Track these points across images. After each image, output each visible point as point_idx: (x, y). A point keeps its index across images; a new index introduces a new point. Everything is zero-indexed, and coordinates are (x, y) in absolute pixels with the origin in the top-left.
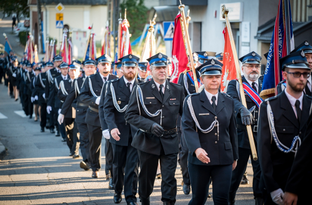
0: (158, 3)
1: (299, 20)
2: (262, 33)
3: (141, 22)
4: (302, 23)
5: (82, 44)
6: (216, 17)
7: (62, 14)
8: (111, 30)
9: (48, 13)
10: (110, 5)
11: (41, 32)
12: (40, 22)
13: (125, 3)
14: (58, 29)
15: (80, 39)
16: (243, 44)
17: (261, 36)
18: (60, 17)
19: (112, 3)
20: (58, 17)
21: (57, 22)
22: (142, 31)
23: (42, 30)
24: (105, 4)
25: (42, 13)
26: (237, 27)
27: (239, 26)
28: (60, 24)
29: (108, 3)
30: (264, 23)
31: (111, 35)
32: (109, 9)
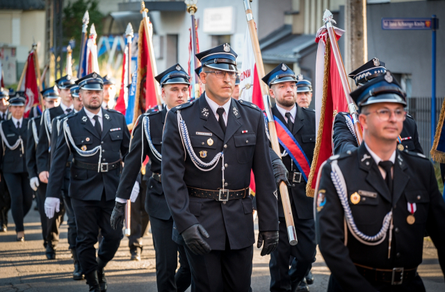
0: (116, 7)
1: (313, 32)
2: (263, 50)
5: (9, 66)
8: (51, 45)
10: (49, 10)
13: (71, 6)
15: (7, 58)
19: (52, 7)
24: (41, 8)
27: (229, 39)
29: (47, 8)
30: (265, 35)
31: (51, 53)
32: (48, 15)
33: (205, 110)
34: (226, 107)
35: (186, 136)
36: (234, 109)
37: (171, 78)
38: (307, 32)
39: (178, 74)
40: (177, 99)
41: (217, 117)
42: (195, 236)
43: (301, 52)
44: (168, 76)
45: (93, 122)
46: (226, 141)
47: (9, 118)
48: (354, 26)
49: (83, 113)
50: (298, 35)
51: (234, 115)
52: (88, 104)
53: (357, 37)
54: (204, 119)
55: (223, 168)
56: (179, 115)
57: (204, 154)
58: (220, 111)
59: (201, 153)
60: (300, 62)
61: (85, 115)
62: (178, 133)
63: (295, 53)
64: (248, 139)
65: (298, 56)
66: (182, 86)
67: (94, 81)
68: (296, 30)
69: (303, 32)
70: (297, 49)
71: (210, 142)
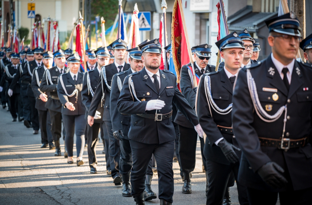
1: (267, 11)
2: (232, 23)
3: (113, 12)
4: (271, 14)
6: (186, 7)
7: (34, 4)
9: (20, 3)
11: (13, 22)
12: (12, 12)
14: (30, 19)
15: (52, 29)
16: (213, 34)
17: (230, 26)
18: (32, 7)
20: (30, 7)
21: (29, 12)
22: (114, 20)
23: (14, 20)
25: (14, 2)
26: (207, 18)
27: (208, 16)
28: (32, 14)
30: (233, 13)
33: (271, 69)
34: (290, 67)
35: (254, 92)
36: (297, 69)
37: (230, 43)
38: (263, 11)
39: (235, 40)
40: (234, 60)
41: (282, 76)
42: (272, 171)
43: (258, 25)
44: (227, 42)
45: (153, 80)
46: (289, 97)
47: (67, 72)
48: (297, 7)
49: (144, 72)
50: (257, 13)
51: (297, 74)
52: (150, 64)
53: (299, 15)
54: (270, 77)
55: (285, 120)
56: (249, 74)
57: (269, 107)
58: (285, 71)
59: (267, 106)
60: (258, 32)
61: (146, 73)
62: (247, 88)
63: (255, 26)
64: (308, 95)
65: (256, 28)
66: (239, 50)
67: (155, 46)
68: (255, 9)
69: (261, 11)
70: (256, 23)
71: (275, 97)
